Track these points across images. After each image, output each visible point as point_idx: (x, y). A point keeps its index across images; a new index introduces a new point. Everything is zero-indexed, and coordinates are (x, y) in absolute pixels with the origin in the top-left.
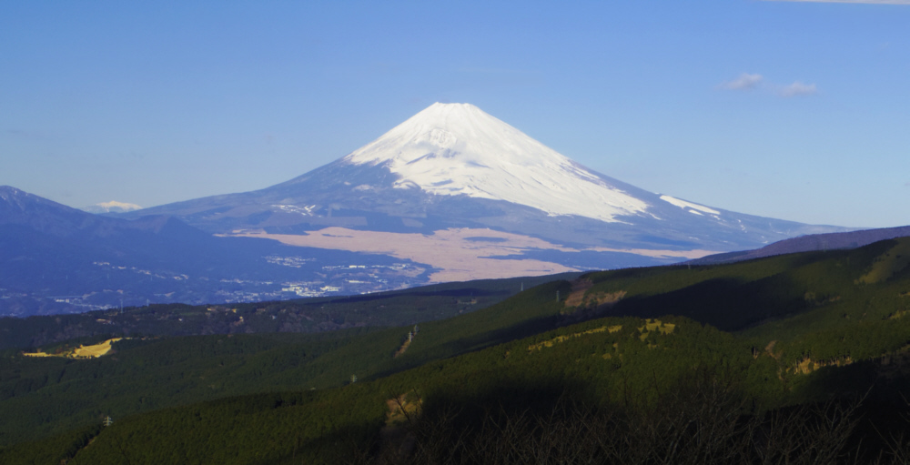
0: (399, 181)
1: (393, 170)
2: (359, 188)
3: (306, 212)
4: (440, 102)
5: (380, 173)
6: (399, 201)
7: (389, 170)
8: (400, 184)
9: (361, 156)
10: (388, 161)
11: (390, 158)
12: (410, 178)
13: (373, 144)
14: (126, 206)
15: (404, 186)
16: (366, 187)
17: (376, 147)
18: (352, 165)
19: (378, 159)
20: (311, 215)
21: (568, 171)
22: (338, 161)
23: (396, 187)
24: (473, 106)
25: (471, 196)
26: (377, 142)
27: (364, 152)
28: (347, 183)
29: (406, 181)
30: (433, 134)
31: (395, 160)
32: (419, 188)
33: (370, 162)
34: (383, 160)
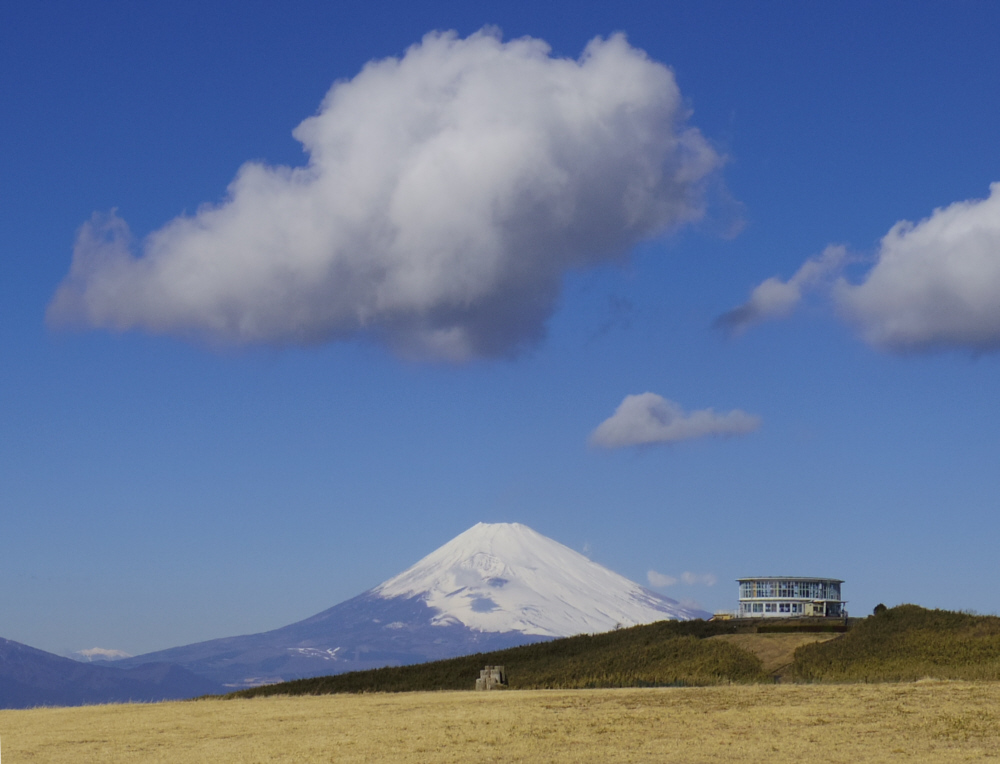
0: (437, 617)
1: (430, 604)
2: (390, 626)
3: (329, 655)
4: (483, 522)
5: (415, 608)
6: (438, 641)
7: (425, 604)
8: (439, 620)
9: (391, 588)
10: (424, 593)
11: (426, 589)
12: (453, 612)
13: (406, 573)
14: (111, 653)
15: (443, 623)
16: (399, 625)
17: (409, 577)
18: (382, 599)
19: (412, 591)
20: (335, 659)
21: (640, 600)
22: (363, 595)
23: (434, 623)
24: (523, 526)
25: (525, 633)
26: (410, 571)
27: (395, 584)
28: (376, 621)
29: (444, 617)
30: (476, 560)
31: (433, 592)
32: (462, 624)
33: (403, 595)
34: (418, 592)
